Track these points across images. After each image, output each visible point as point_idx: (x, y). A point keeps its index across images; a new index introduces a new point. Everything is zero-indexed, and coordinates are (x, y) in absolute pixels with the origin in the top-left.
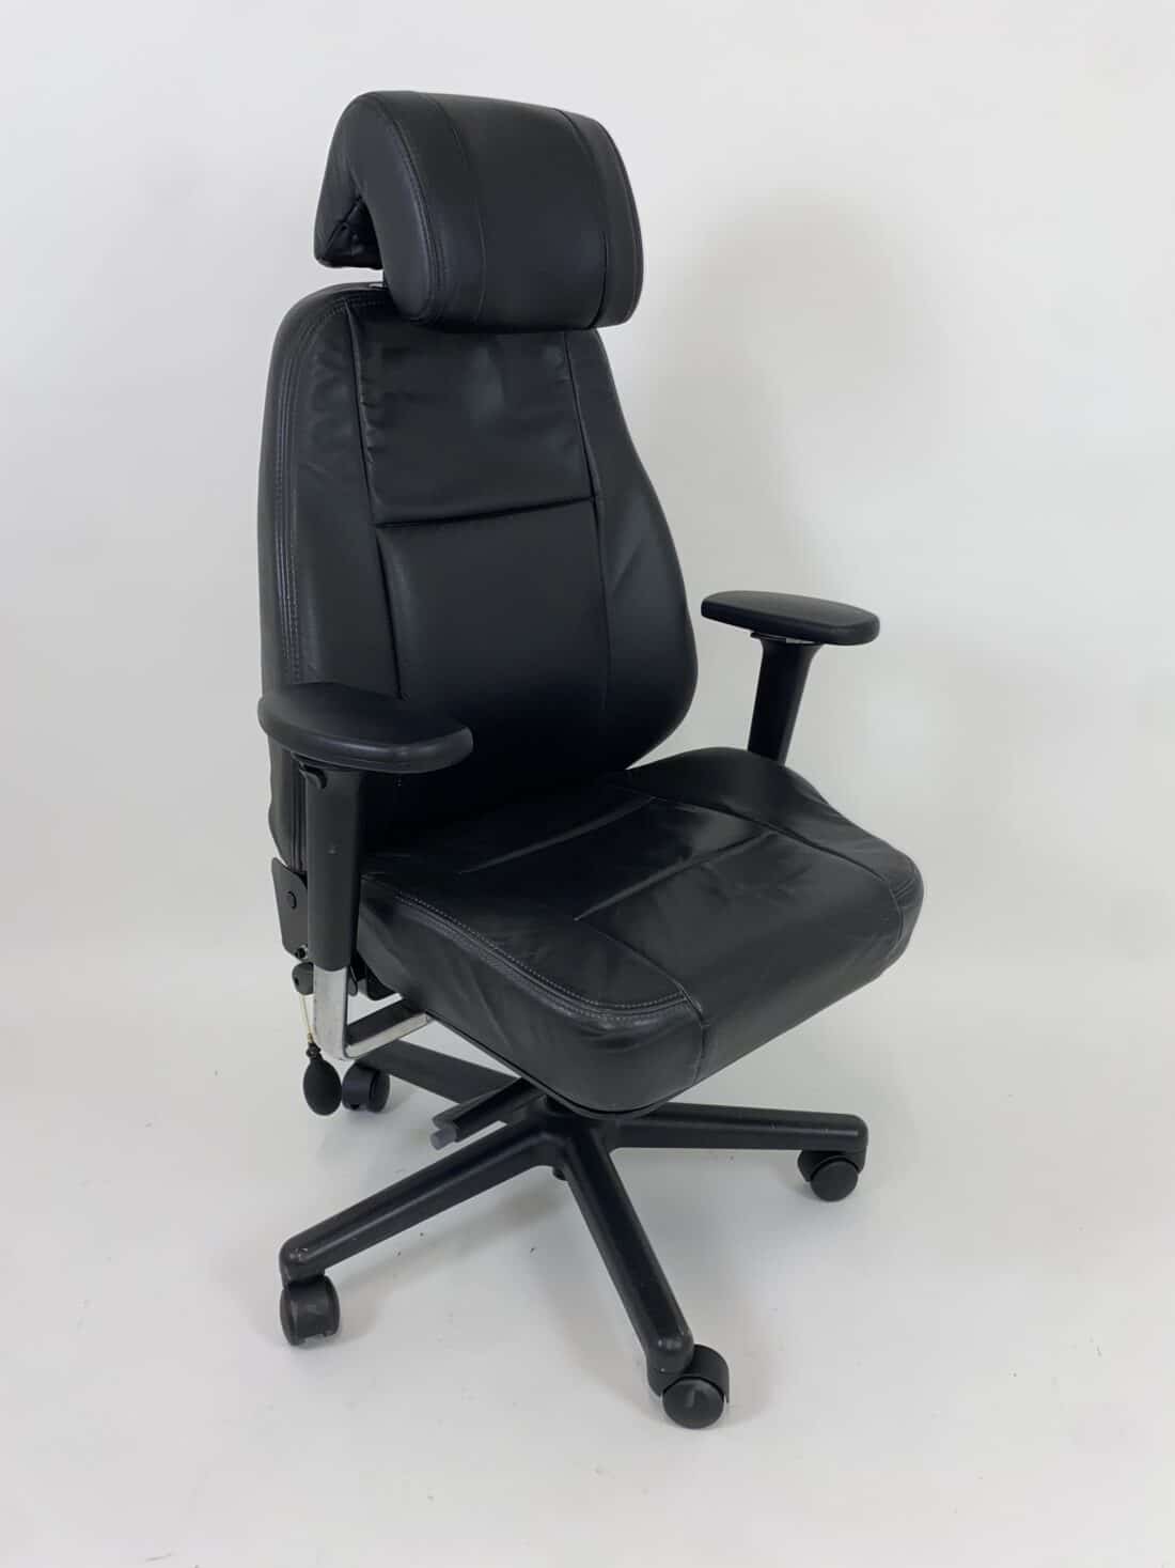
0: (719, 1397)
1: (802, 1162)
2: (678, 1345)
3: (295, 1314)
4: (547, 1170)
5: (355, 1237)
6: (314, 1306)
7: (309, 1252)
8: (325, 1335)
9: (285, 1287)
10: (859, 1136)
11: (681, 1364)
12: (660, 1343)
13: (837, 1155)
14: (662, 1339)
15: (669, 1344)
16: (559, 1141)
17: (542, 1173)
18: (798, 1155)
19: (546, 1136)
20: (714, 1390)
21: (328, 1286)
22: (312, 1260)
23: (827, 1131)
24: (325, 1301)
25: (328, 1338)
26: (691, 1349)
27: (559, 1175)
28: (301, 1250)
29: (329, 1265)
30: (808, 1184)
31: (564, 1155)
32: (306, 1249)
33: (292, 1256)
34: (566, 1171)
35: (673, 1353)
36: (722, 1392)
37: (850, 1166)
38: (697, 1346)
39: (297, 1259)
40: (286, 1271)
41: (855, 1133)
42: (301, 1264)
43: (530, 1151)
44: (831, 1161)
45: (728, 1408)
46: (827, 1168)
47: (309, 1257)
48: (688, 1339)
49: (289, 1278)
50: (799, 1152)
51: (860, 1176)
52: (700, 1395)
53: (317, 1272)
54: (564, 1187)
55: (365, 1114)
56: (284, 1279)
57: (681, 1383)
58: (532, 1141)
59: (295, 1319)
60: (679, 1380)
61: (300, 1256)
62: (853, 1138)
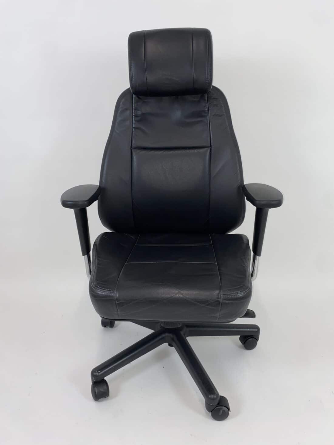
0: (227, 410)
1: (241, 339)
2: (215, 397)
3: (96, 391)
4: (166, 344)
5: (113, 367)
6: (102, 389)
7: (99, 372)
8: (105, 397)
9: (92, 383)
10: (258, 331)
11: (216, 402)
12: (210, 396)
13: (252, 337)
15: (212, 396)
16: (171, 335)
18: (239, 338)
19: (167, 334)
20: (226, 408)
21: (105, 381)
22: (100, 375)
23: (249, 330)
24: (105, 387)
25: (106, 398)
26: (219, 397)
27: (170, 345)
28: (98, 372)
29: (105, 377)
30: (243, 345)
31: (173, 340)
33: (95, 374)
34: (173, 344)
35: (214, 399)
37: (255, 339)
38: (221, 396)
39: (96, 374)
40: (93, 378)
42: (98, 376)
43: (163, 338)
44: (249, 338)
45: (230, 413)
46: (248, 341)
47: (100, 374)
48: (218, 394)
49: (94, 380)
50: (240, 336)
51: (258, 342)
52: (224, 411)
53: (102, 378)
54: (173, 349)
55: (108, 328)
56: (92, 381)
57: (217, 408)
58: (163, 335)
59: (97, 393)
60: (216, 407)
61: (97, 374)
62: (256, 331)
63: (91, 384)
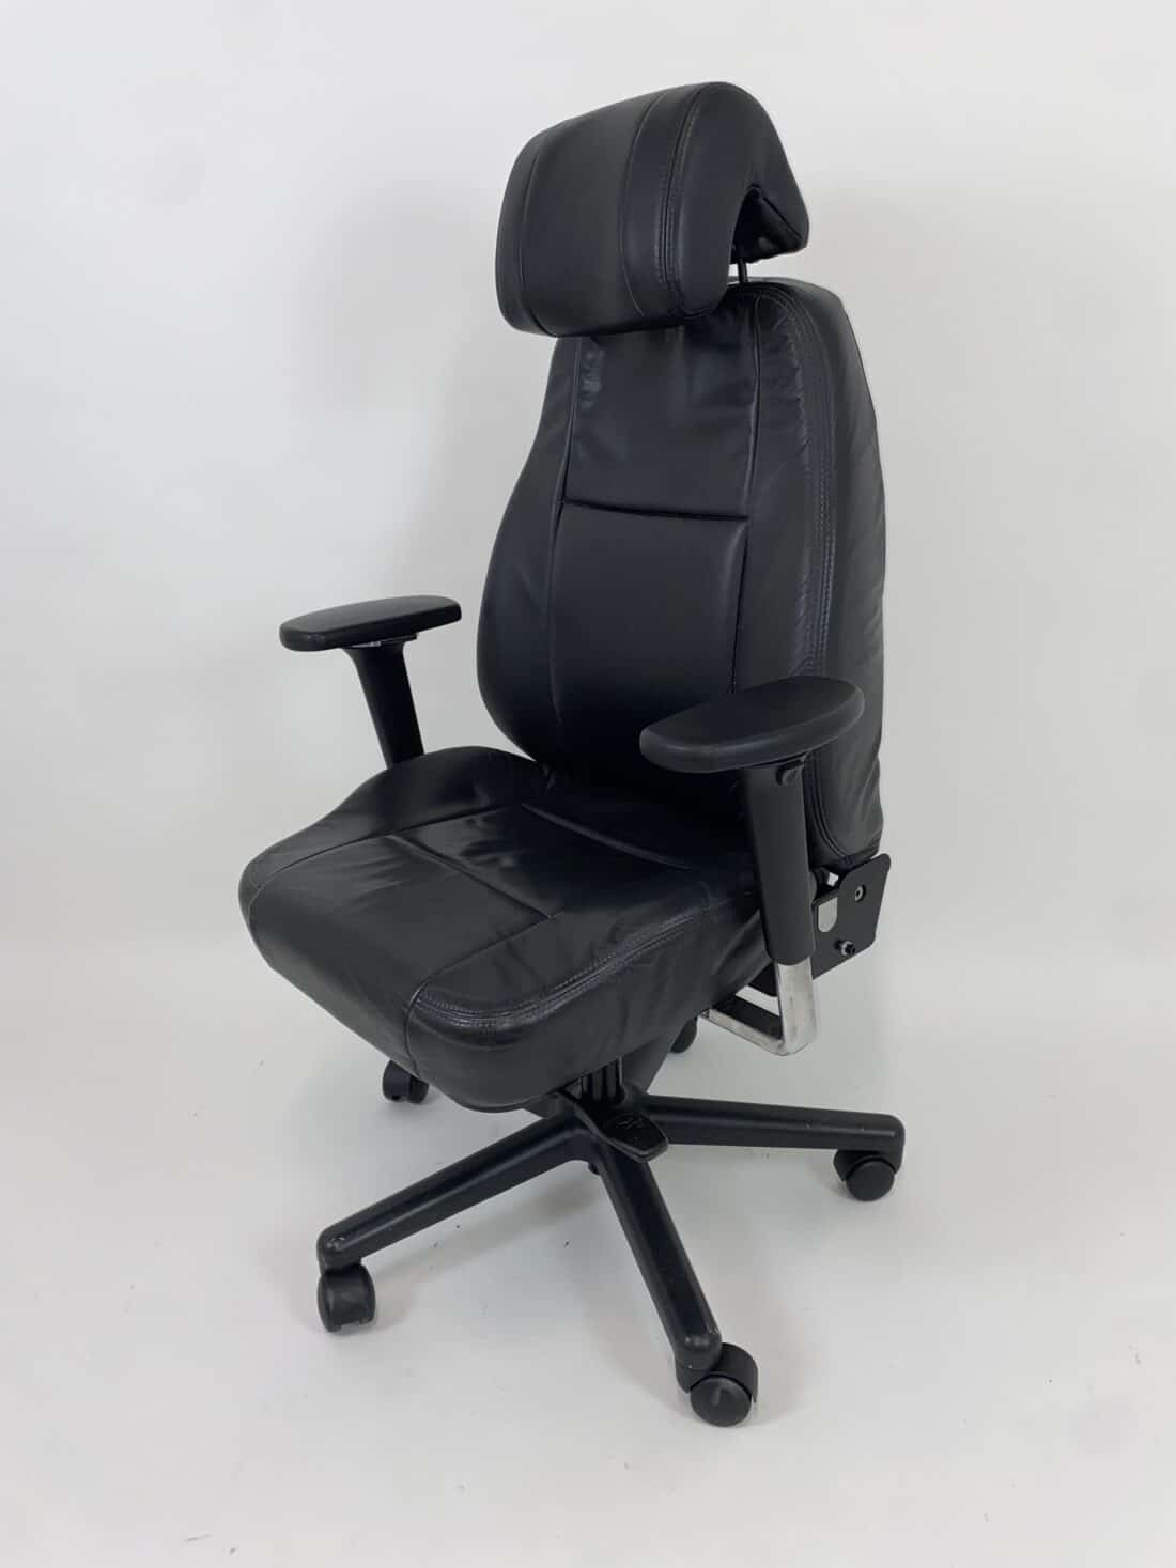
0: (746, 1395)
1: (838, 1161)
2: (706, 1342)
3: (331, 1300)
4: (584, 1164)
5: (390, 1227)
6: (350, 1294)
7: (343, 1242)
8: (361, 1323)
9: (322, 1274)
10: (895, 1136)
11: (706, 1363)
12: (688, 1340)
13: (875, 1156)
14: (690, 1337)
15: (698, 1341)
17: (576, 1168)
18: (833, 1156)
19: (580, 1132)
20: (740, 1389)
21: (364, 1273)
22: (347, 1250)
23: (862, 1131)
24: (361, 1289)
25: (364, 1325)
26: (720, 1347)
27: (594, 1169)
28: (338, 1240)
29: (365, 1255)
30: (844, 1183)
31: (599, 1151)
32: (343, 1239)
33: (329, 1245)
34: (600, 1166)
35: (700, 1350)
36: (749, 1392)
37: (886, 1166)
38: (724, 1344)
39: (334, 1248)
40: (325, 1260)
41: (892, 1134)
42: (339, 1253)
43: (565, 1143)
44: (866, 1161)
45: (756, 1409)
46: (862, 1168)
47: (345, 1246)
48: (718, 1337)
49: (326, 1266)
50: (835, 1151)
51: (896, 1176)
52: (725, 1392)
53: (352, 1261)
54: (598, 1181)
55: (406, 1105)
56: (321, 1267)
57: (709, 1381)
58: (566, 1135)
59: (332, 1308)
60: (706, 1378)
61: (336, 1245)
62: (889, 1138)
63: (319, 1275)
